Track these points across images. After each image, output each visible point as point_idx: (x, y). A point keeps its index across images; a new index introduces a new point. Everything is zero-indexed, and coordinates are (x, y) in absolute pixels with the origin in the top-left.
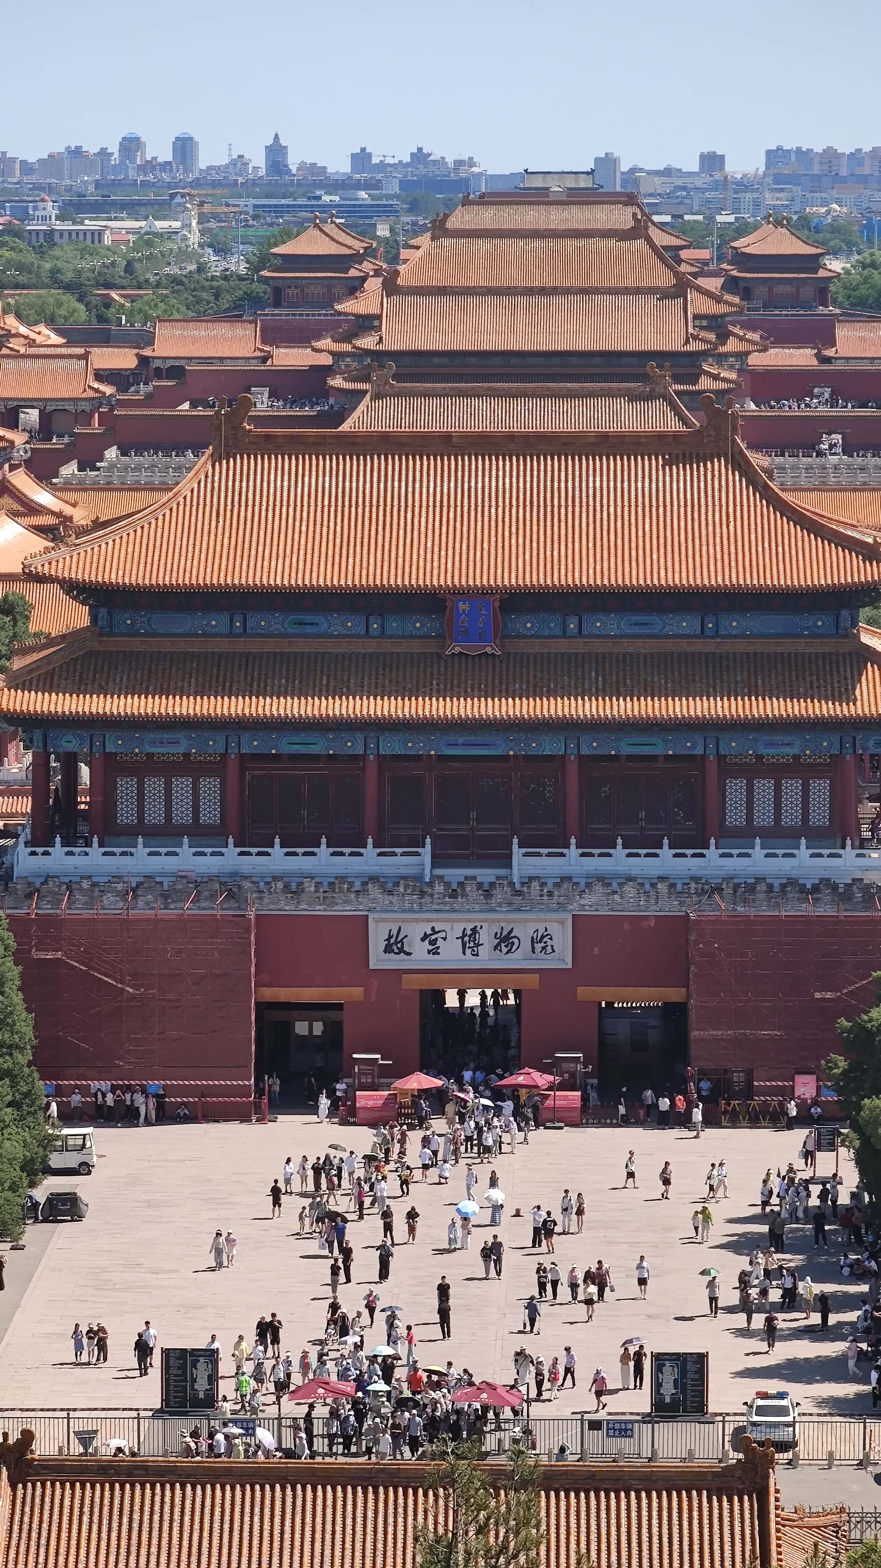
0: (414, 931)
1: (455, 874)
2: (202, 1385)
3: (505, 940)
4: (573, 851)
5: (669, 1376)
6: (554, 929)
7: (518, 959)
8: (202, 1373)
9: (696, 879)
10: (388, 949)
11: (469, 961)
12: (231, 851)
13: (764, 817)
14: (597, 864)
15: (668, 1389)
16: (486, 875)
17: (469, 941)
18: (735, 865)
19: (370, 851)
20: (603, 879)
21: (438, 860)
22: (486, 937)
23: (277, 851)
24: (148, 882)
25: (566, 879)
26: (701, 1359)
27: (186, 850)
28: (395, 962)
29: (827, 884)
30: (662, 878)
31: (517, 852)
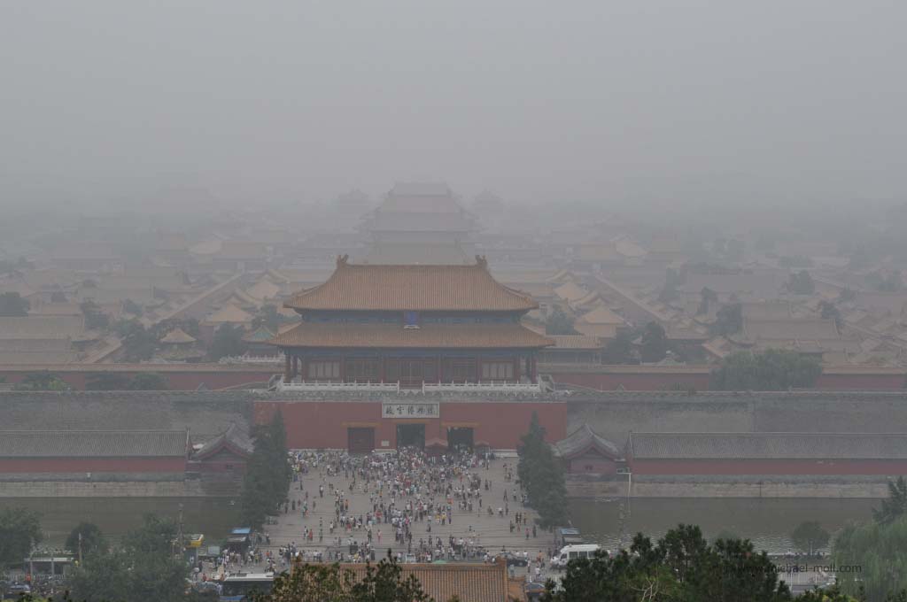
0: (395, 408)
1: (406, 391)
3: (420, 410)
4: (440, 384)
6: (435, 407)
7: (423, 416)
9: (475, 393)
10: (387, 412)
11: (411, 416)
12: (342, 384)
13: (494, 375)
14: (447, 388)
16: (415, 391)
17: (411, 410)
18: (485, 388)
19: (382, 384)
20: (447, 392)
21: (401, 386)
22: (415, 409)
23: (356, 384)
24: (319, 393)
25: (438, 393)
27: (329, 384)
28: (388, 416)
29: (511, 394)
30: (465, 392)
31: (424, 385)
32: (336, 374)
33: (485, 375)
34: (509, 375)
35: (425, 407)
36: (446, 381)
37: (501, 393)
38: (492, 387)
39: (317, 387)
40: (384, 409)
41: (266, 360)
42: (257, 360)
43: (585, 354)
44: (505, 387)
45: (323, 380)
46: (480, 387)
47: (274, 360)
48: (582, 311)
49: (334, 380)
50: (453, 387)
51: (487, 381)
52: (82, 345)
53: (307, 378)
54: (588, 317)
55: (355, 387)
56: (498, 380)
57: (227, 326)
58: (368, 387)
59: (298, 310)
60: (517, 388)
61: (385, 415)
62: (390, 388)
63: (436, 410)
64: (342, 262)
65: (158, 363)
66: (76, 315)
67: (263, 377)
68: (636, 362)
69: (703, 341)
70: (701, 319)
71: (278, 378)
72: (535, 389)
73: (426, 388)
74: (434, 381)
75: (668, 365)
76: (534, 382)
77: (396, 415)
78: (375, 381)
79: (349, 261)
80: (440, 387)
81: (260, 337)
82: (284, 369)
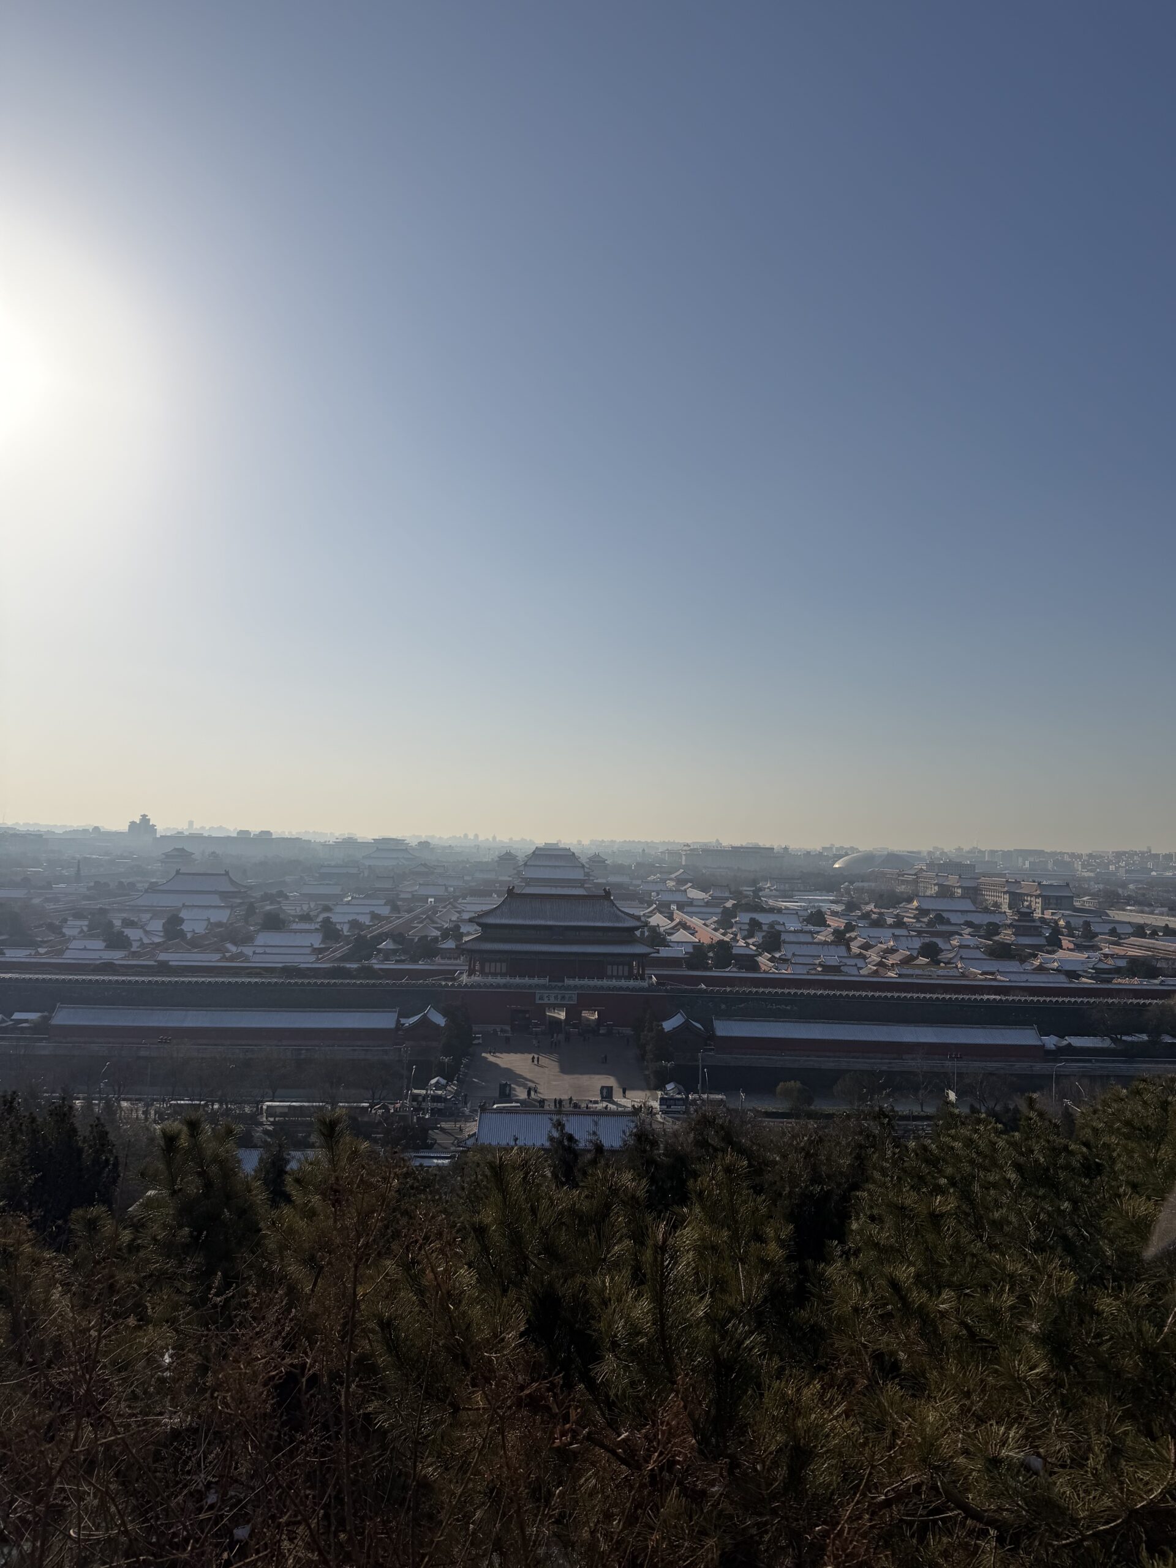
0: (545, 995)
1: (554, 984)
2: (508, 1092)
3: (563, 998)
5: (605, 1091)
6: (573, 996)
8: (508, 1089)
9: (602, 986)
10: (540, 999)
11: (556, 1002)
12: (508, 978)
13: (615, 973)
14: (582, 982)
15: (605, 1094)
16: (560, 984)
17: (556, 998)
18: (609, 983)
19: (536, 978)
20: (582, 987)
21: (550, 980)
22: (559, 996)
23: (517, 978)
24: (492, 984)
25: (576, 986)
26: (612, 1087)
27: (499, 978)
28: (541, 1002)
29: (627, 989)
31: (566, 980)
32: (504, 970)
33: (609, 973)
34: (626, 973)
35: (566, 996)
36: (581, 978)
37: (621, 989)
38: (614, 983)
39: (490, 980)
40: (537, 997)
41: (452, 961)
42: (446, 961)
43: (674, 962)
44: (623, 983)
45: (495, 975)
46: (605, 982)
47: (458, 961)
48: (669, 933)
49: (503, 975)
50: (586, 982)
51: (611, 977)
52: (320, 951)
53: (484, 973)
54: (674, 938)
55: (518, 980)
56: (618, 978)
57: (423, 939)
58: (527, 981)
59: (479, 924)
60: (632, 983)
61: (538, 1002)
62: (542, 981)
63: (575, 997)
64: (510, 892)
65: (376, 964)
66: (316, 929)
67: (450, 975)
68: (710, 969)
69: (756, 956)
70: (750, 941)
71: (461, 973)
72: (645, 984)
73: (568, 982)
74: (574, 978)
75: (731, 972)
76: (643, 979)
77: (546, 1001)
78: (531, 976)
79: (516, 891)
80: (577, 982)
81: (450, 944)
82: (467, 968)
